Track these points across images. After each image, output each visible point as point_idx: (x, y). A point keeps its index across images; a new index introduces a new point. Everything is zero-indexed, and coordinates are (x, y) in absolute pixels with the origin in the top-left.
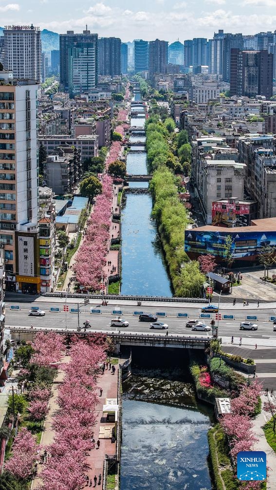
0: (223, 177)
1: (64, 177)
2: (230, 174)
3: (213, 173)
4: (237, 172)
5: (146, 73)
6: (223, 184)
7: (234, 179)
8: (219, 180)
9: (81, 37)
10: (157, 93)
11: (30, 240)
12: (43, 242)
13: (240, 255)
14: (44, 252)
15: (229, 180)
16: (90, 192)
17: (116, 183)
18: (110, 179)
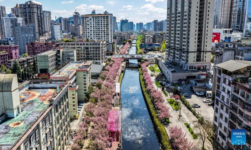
0: (148, 38)
1: (119, 41)
2: (150, 38)
3: (147, 38)
4: (151, 38)
5: (139, 30)
6: (148, 40)
7: (151, 39)
8: (148, 39)
9: (125, 20)
10: (140, 33)
11: (111, 45)
12: (114, 45)
13: (149, 48)
14: (114, 47)
15: (149, 39)
16: (124, 44)
17: (129, 44)
18: (128, 43)
